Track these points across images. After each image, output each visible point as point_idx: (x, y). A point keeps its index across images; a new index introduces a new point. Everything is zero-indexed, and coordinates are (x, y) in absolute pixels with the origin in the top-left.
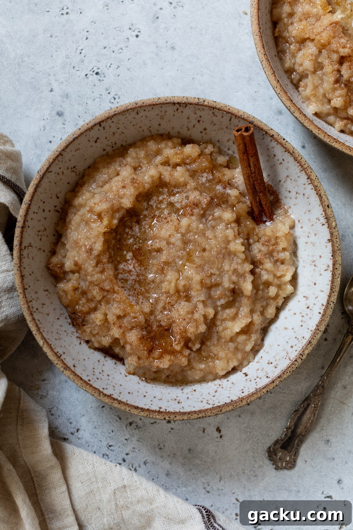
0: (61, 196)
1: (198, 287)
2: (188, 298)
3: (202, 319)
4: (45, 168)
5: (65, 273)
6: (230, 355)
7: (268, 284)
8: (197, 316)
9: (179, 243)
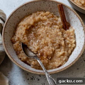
0: (16, 24)
1: (50, 42)
2: (47, 45)
3: (51, 50)
4: (11, 14)
5: (15, 42)
6: (59, 61)
7: (68, 44)
8: (50, 49)
9: (45, 32)
